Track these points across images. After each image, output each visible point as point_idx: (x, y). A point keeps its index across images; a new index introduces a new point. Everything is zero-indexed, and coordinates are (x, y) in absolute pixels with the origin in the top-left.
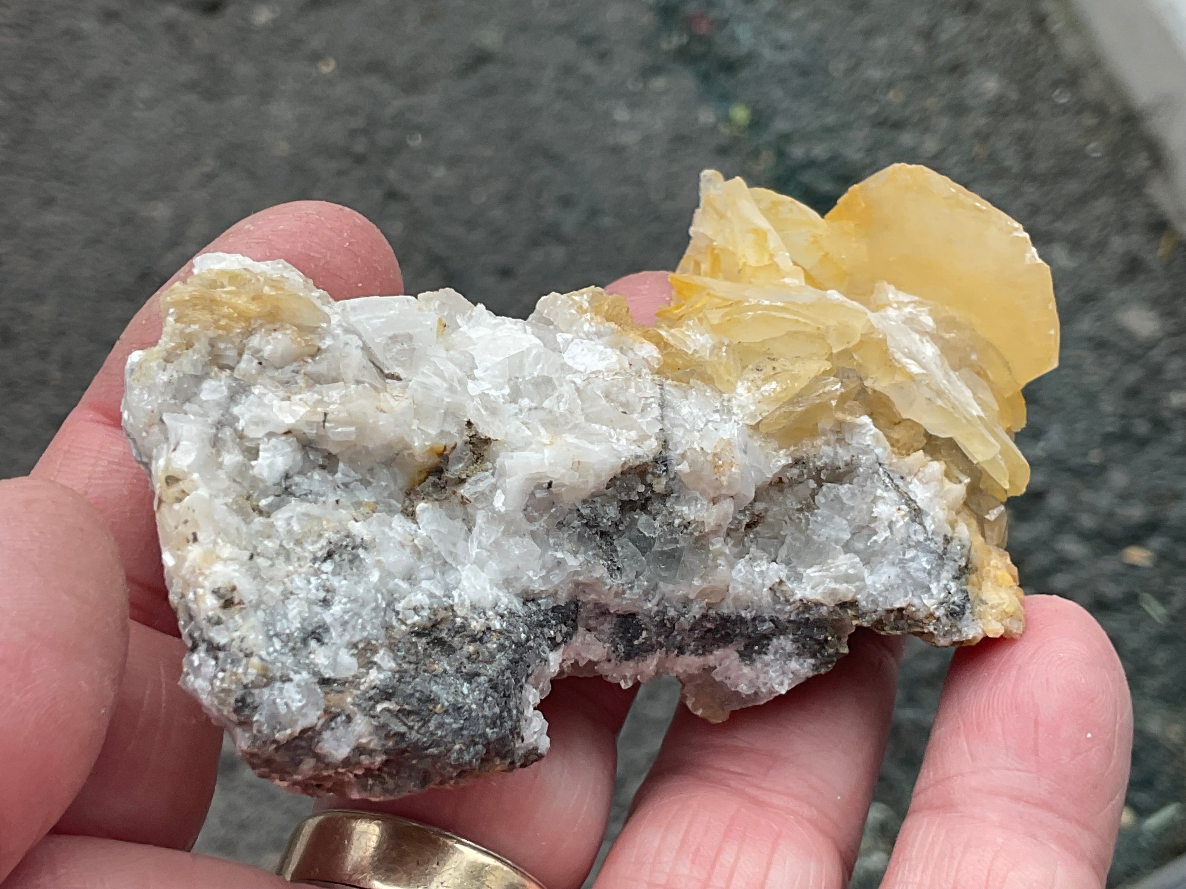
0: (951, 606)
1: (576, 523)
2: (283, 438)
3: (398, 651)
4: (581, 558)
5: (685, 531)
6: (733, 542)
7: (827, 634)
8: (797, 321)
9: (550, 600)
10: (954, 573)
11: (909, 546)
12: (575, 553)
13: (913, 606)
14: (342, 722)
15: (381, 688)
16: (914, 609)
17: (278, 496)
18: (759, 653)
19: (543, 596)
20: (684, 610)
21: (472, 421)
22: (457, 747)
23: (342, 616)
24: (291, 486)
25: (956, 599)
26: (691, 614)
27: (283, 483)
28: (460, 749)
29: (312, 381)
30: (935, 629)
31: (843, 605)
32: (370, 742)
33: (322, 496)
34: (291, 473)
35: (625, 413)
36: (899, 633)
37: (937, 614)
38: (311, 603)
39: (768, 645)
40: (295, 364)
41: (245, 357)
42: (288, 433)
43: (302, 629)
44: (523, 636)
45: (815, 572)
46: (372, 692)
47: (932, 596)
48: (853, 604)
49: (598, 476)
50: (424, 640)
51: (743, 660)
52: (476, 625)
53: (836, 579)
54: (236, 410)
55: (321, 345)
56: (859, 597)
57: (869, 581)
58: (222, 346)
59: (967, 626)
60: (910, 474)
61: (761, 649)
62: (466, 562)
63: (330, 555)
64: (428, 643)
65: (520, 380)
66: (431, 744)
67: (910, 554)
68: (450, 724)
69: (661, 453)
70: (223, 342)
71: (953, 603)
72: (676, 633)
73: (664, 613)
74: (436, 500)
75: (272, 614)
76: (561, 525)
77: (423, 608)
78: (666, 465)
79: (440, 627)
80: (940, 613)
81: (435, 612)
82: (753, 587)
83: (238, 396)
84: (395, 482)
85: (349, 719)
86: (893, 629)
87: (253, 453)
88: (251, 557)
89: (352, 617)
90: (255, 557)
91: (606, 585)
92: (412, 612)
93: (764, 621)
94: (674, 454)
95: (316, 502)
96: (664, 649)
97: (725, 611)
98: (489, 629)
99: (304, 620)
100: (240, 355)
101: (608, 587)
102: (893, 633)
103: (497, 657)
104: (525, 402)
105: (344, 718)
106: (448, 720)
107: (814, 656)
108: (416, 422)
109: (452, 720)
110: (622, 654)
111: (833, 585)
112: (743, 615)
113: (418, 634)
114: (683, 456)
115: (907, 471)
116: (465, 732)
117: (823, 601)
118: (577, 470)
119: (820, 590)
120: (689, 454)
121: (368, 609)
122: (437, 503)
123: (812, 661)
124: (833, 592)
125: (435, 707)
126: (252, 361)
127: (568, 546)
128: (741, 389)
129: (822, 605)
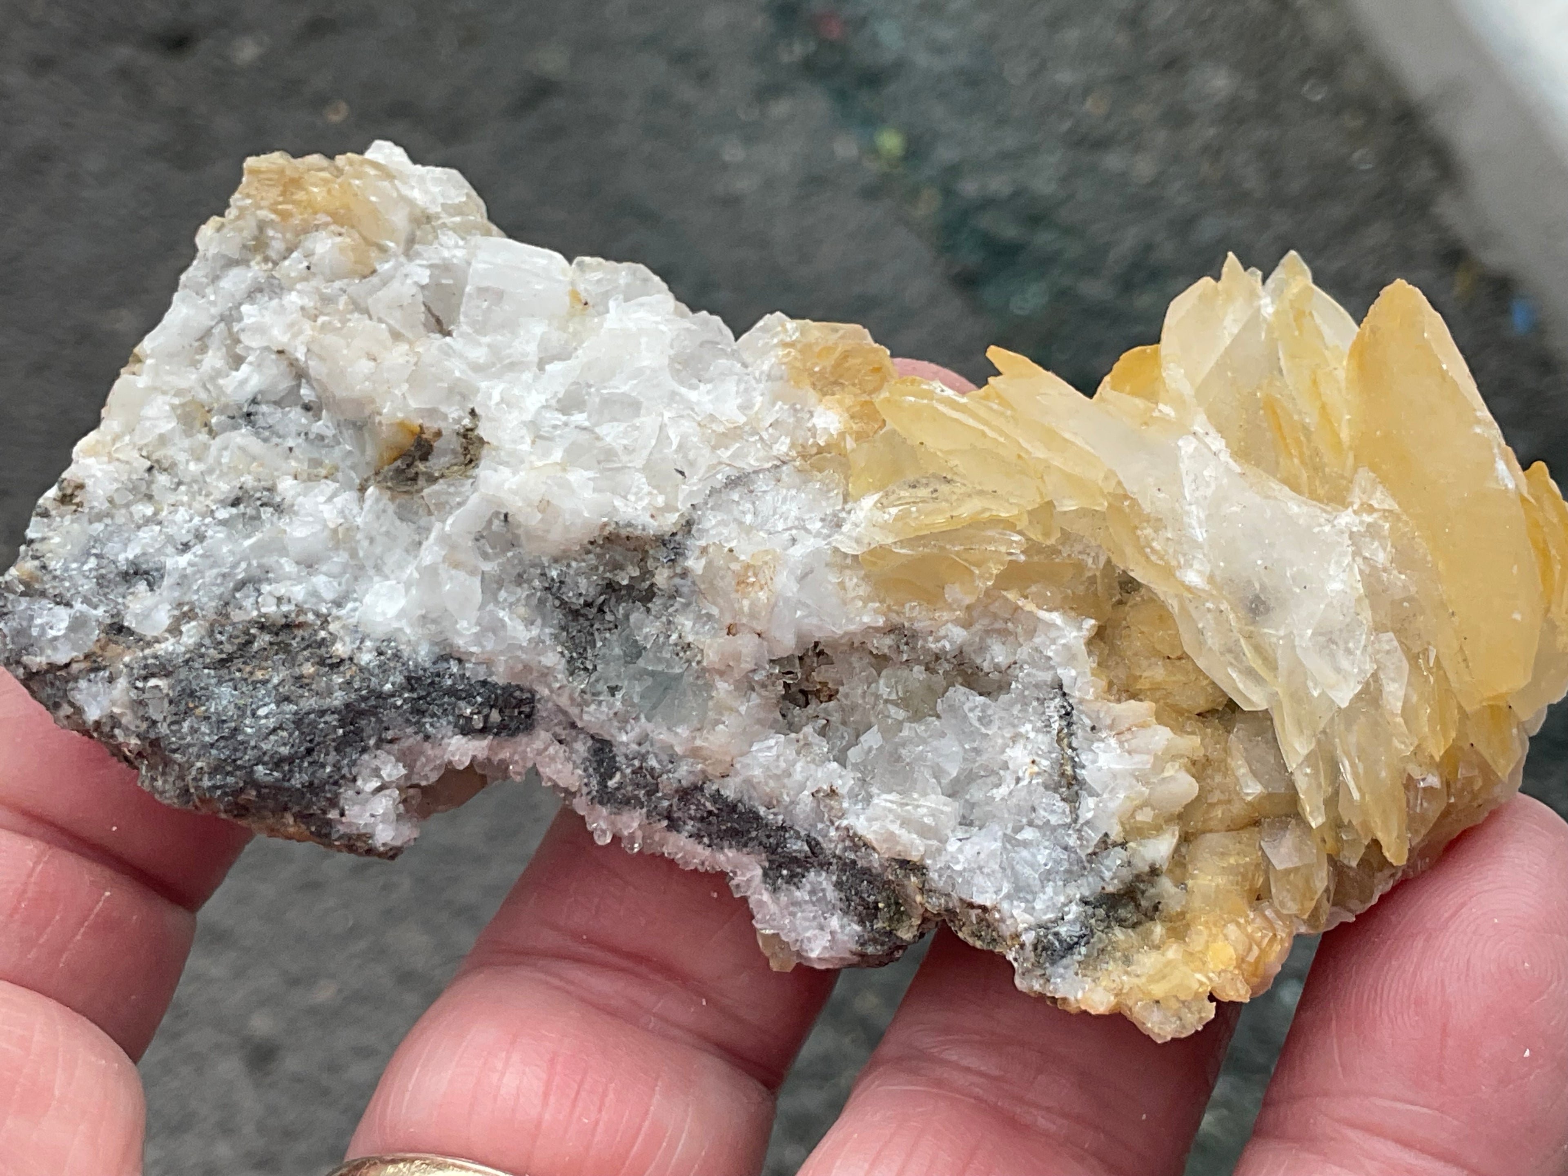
0: (1050, 937)
1: (536, 583)
2: (274, 357)
3: (220, 633)
4: (535, 632)
5: (682, 654)
6: (758, 701)
7: (879, 898)
8: (984, 434)
9: (482, 669)
10: (1087, 894)
11: (1031, 824)
12: (529, 623)
13: (999, 911)
14: (103, 678)
15: (163, 660)
16: (997, 916)
17: (233, 418)
18: (789, 880)
19: (473, 660)
20: (670, 766)
21: (477, 410)
22: (199, 764)
23: (185, 569)
24: (256, 414)
25: (1063, 930)
26: (676, 775)
27: (246, 405)
28: (201, 768)
29: (352, 307)
30: (1015, 960)
31: (905, 864)
32: (122, 714)
33: (280, 437)
34: (259, 397)
35: (682, 473)
36: (978, 944)
37: (1024, 938)
38: (170, 539)
39: (803, 876)
40: (345, 281)
41: (295, 255)
42: (280, 352)
43: (133, 563)
44: (388, 687)
45: (891, 802)
46: (150, 661)
47: (1031, 910)
48: (919, 869)
49: (567, 529)
50: (267, 638)
51: (765, 882)
52: (340, 649)
53: (905, 823)
54: (245, 308)
55: (378, 267)
56: (929, 862)
57: (952, 846)
58: (271, 233)
59: (1061, 976)
60: (1111, 727)
61: (793, 875)
62: (392, 576)
63: (235, 503)
64: (271, 644)
65: (593, 390)
66: (178, 749)
67: (1028, 834)
68: (204, 734)
69: (674, 534)
70: (274, 229)
71: (1056, 934)
72: (660, 794)
73: (643, 758)
74: (389, 488)
75: (112, 533)
76: (520, 579)
77: (289, 601)
78: (676, 554)
79: (296, 632)
80: (1028, 938)
81: (300, 611)
82: (786, 781)
83: (259, 295)
84: (363, 452)
85: (111, 680)
86: (973, 934)
87: (237, 361)
88: (150, 469)
89: (195, 573)
90: (155, 471)
91: (557, 681)
92: (275, 601)
93: (798, 836)
94: (694, 544)
95: (265, 440)
96: (645, 810)
97: (729, 793)
98: (351, 659)
99: (144, 554)
100: (290, 251)
101: (558, 685)
102: (970, 941)
103: (336, 694)
104: (579, 418)
105: (107, 674)
106: (205, 728)
107: (861, 922)
108: (405, 387)
109: (207, 731)
110: (594, 793)
111: (895, 828)
112: (762, 813)
113: (262, 627)
114: (704, 550)
115: (1108, 721)
116: (214, 752)
117: (875, 844)
118: (542, 511)
119: (876, 826)
120: (711, 550)
121: (215, 571)
122: (389, 493)
123: (857, 928)
124: (891, 837)
125: (196, 707)
126: (301, 262)
127: (522, 610)
128: (868, 502)
129: (874, 849)
